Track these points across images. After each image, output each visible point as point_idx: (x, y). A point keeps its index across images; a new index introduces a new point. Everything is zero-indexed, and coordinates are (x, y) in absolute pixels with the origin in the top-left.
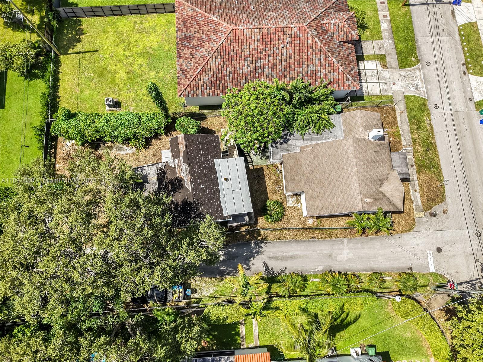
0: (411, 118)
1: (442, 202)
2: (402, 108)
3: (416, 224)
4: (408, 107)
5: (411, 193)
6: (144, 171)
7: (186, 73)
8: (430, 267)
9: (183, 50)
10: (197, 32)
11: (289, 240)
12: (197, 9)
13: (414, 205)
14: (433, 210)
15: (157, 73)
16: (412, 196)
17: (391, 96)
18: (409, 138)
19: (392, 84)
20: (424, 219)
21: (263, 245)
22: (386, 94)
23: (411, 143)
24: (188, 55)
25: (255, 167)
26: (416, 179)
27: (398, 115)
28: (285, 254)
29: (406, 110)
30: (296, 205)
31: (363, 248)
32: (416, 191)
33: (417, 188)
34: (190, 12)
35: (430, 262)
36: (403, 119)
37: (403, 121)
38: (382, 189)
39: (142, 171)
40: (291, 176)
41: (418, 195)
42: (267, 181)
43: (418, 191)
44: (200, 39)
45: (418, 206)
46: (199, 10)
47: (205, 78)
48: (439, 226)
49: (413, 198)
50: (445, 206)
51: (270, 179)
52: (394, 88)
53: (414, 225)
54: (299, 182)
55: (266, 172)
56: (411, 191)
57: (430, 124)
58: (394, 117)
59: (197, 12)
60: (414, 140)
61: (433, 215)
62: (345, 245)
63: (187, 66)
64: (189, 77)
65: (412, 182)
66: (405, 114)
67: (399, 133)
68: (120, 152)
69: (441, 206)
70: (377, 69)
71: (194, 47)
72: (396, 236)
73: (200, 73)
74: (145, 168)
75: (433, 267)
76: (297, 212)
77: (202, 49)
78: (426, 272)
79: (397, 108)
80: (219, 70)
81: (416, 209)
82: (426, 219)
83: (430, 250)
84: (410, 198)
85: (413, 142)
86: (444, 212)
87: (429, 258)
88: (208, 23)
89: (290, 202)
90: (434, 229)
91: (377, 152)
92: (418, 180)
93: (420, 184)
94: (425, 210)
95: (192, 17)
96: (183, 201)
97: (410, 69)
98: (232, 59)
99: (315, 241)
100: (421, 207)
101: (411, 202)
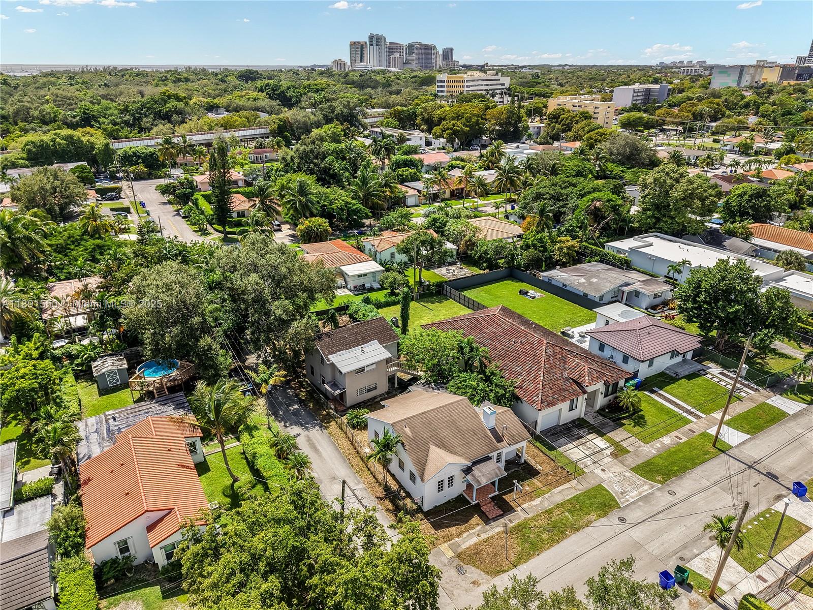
1: (487, 573)
2: (580, 487)
4: (588, 492)
5: (471, 531)
13: (457, 539)
14: (465, 567)
16: (468, 533)
17: (584, 472)
18: (546, 505)
19: (600, 468)
20: (444, 560)
22: (582, 466)
23: (541, 510)
26: (497, 530)
27: (567, 485)
29: (582, 491)
32: (478, 535)
33: (484, 536)
36: (566, 492)
37: (564, 493)
38: (432, 447)
41: (474, 540)
43: (481, 538)
45: (459, 546)
48: (447, 583)
49: (465, 535)
50: (484, 581)
52: (598, 471)
56: (474, 531)
57: (590, 522)
58: (560, 483)
60: (549, 512)
61: (460, 570)
65: (488, 527)
66: (575, 493)
67: (544, 494)
69: (481, 575)
70: (603, 450)
79: (575, 481)
81: (453, 544)
82: (446, 561)
84: (464, 532)
85: (546, 511)
86: (474, 583)
92: (497, 534)
93: (492, 537)
94: (459, 556)
97: (641, 478)
100: (459, 551)
101: (459, 535)
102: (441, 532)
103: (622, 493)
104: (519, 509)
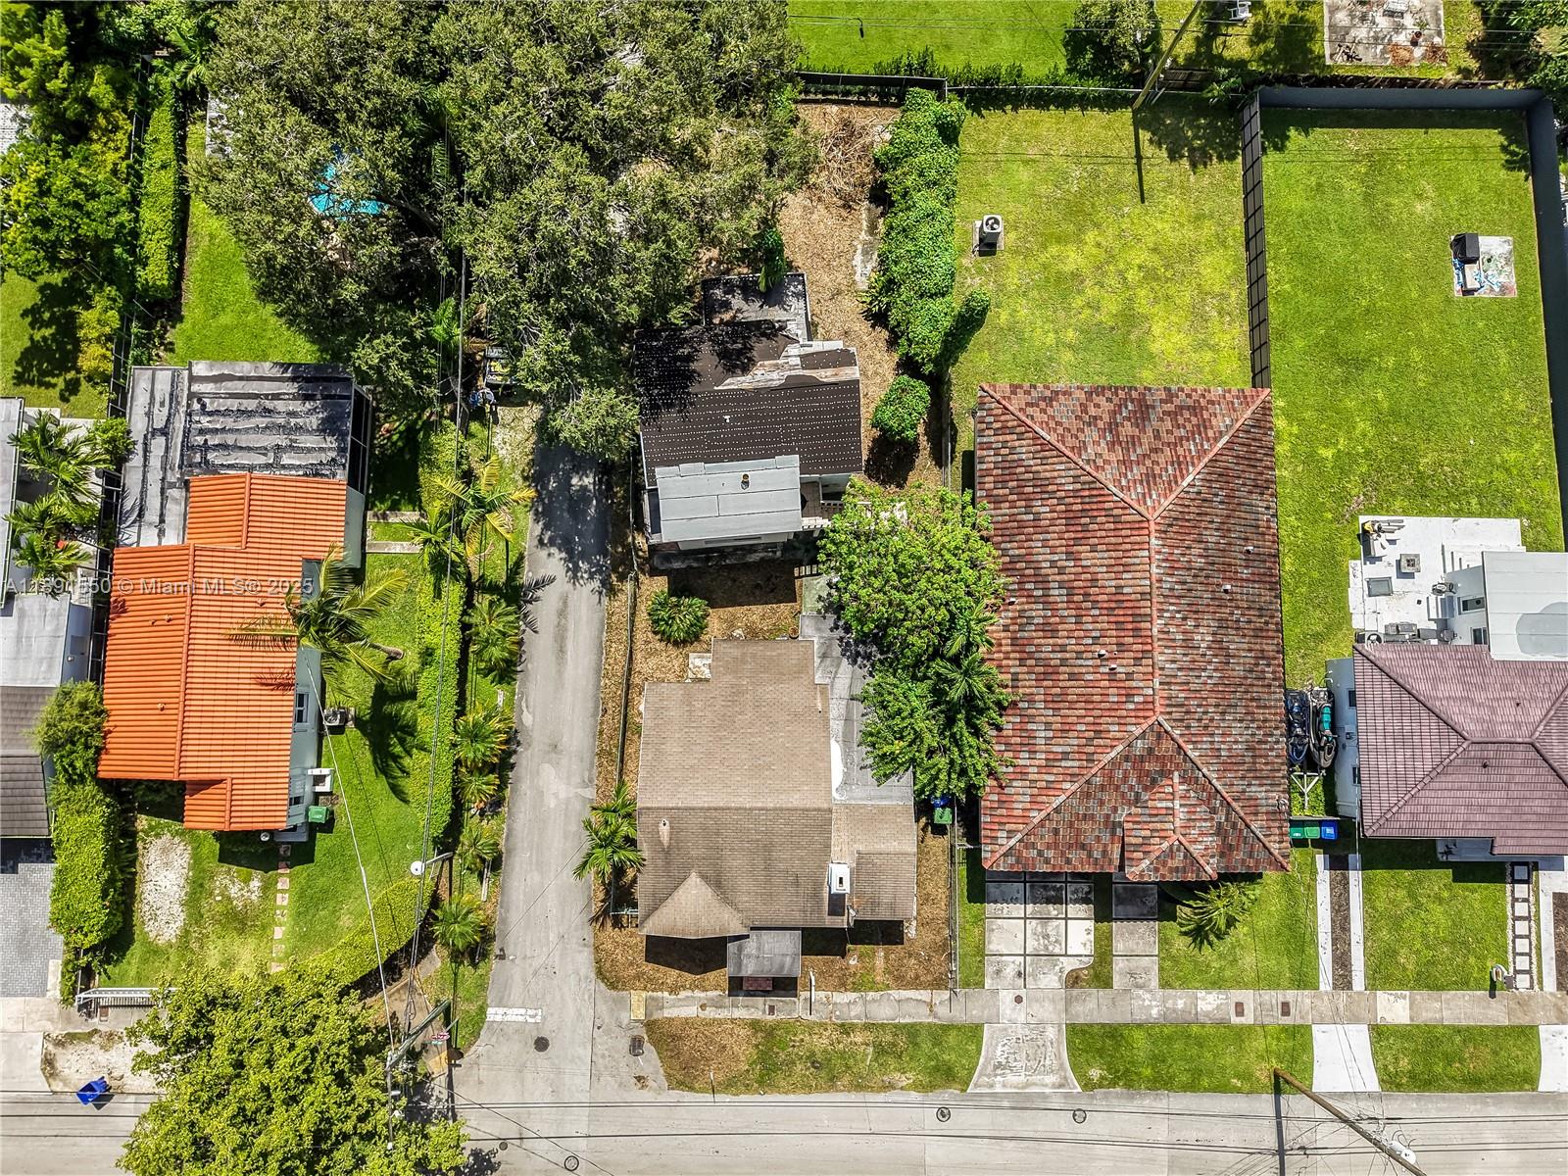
0: (912, 1031)
1: (669, 1076)
2: (943, 1011)
3: (614, 993)
4: (946, 1028)
5: (698, 993)
6: (794, 300)
7: (1043, 405)
8: (501, 1011)
9: (1109, 400)
10: (1157, 436)
11: (602, 650)
12: (1226, 439)
13: (666, 994)
14: (647, 1046)
15: (1070, 347)
16: (689, 993)
17: (981, 985)
18: (853, 1014)
19: (1018, 993)
20: (625, 1019)
21: (596, 584)
22: (989, 970)
23: (838, 1017)
24: (1092, 411)
25: (797, 583)
26: (738, 1013)
27: (924, 995)
28: (570, 634)
29: (936, 1021)
30: (691, 675)
31: (566, 837)
32: (703, 1007)
33: (711, 1013)
34: (1219, 423)
35: (516, 1011)
36: (910, 1008)
37: (905, 1007)
38: (694, 879)
39: (796, 295)
40: (754, 656)
41: (691, 1011)
42: (757, 611)
43: (702, 1014)
44: (1134, 441)
45: (662, 1008)
46: (1220, 445)
47: (1024, 450)
48: (603, 1056)
49: (683, 994)
50: (655, 1084)
51: (763, 617)
52: (1006, 997)
53: (613, 986)
54: (736, 672)
55: (784, 608)
56: (703, 995)
57: (890, 1087)
58: (916, 984)
59: (1216, 440)
60: (846, 1029)
61: (636, 1046)
62: (579, 790)
63: (1061, 409)
64: (1030, 411)
65: (728, 1001)
66: (923, 1017)
67: (871, 989)
68: (859, 251)
69: (657, 1072)
70: (1066, 955)
71: (1113, 427)
72: (588, 932)
73: (1037, 437)
74: (802, 303)
75: (498, 1018)
76: (671, 677)
77: (1103, 444)
78: (491, 996)
79: (946, 995)
80: (1042, 485)
81: (653, 999)
82: (626, 1022)
83: (544, 1018)
84: (684, 987)
85: (842, 1025)
86: (639, 1079)
87: (523, 1011)
88: (1180, 464)
89: (698, 662)
90: (598, 1040)
91: (797, 884)
92: (733, 1021)
93: (720, 1022)
94: (650, 1025)
95: (1205, 425)
96: (694, 371)
97: (1065, 1055)
98: (1071, 519)
99: (594, 715)
100: (657, 1015)
101: (674, 990)
102: (649, 968)
103: (999, 1066)
104: (804, 994)
